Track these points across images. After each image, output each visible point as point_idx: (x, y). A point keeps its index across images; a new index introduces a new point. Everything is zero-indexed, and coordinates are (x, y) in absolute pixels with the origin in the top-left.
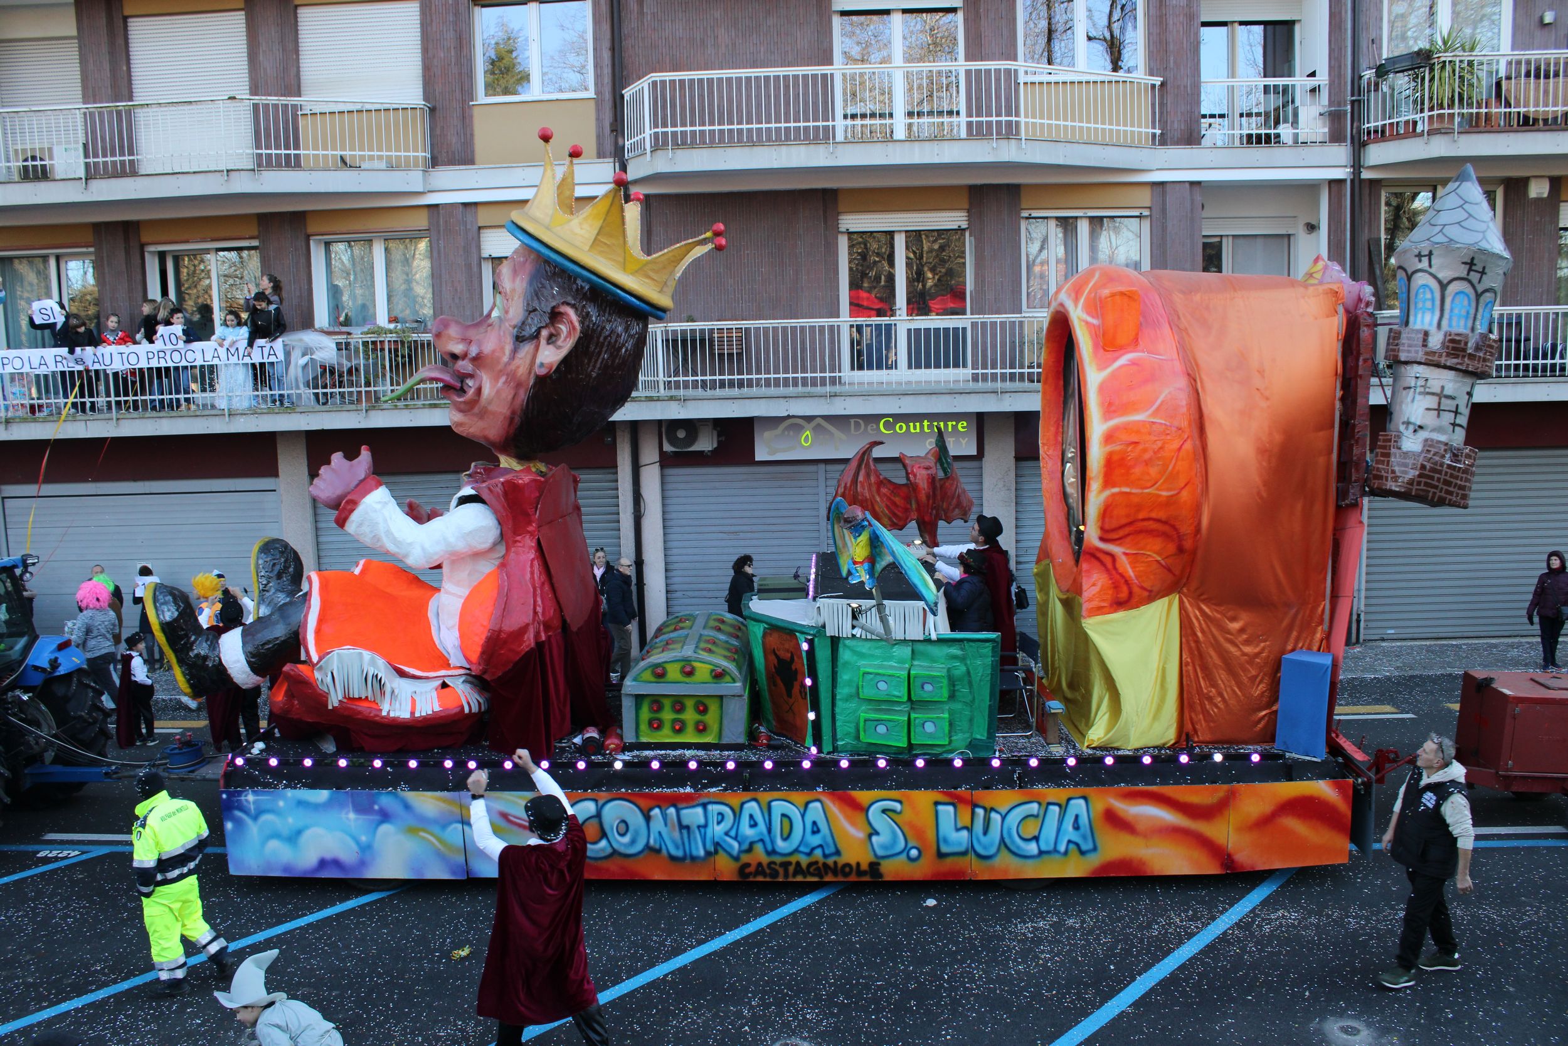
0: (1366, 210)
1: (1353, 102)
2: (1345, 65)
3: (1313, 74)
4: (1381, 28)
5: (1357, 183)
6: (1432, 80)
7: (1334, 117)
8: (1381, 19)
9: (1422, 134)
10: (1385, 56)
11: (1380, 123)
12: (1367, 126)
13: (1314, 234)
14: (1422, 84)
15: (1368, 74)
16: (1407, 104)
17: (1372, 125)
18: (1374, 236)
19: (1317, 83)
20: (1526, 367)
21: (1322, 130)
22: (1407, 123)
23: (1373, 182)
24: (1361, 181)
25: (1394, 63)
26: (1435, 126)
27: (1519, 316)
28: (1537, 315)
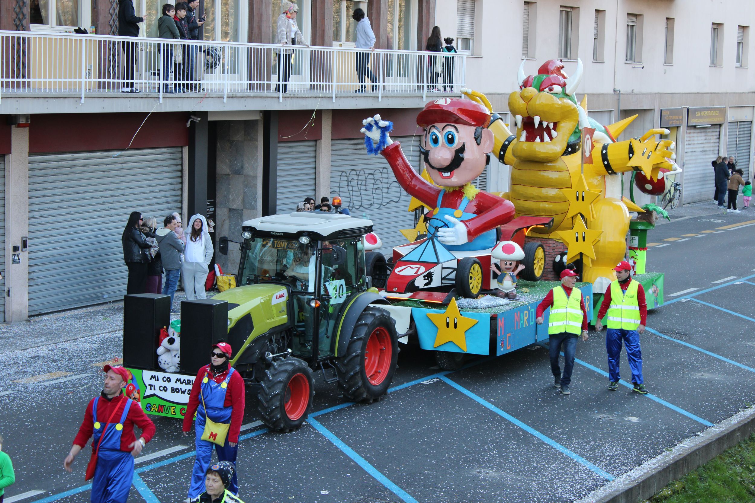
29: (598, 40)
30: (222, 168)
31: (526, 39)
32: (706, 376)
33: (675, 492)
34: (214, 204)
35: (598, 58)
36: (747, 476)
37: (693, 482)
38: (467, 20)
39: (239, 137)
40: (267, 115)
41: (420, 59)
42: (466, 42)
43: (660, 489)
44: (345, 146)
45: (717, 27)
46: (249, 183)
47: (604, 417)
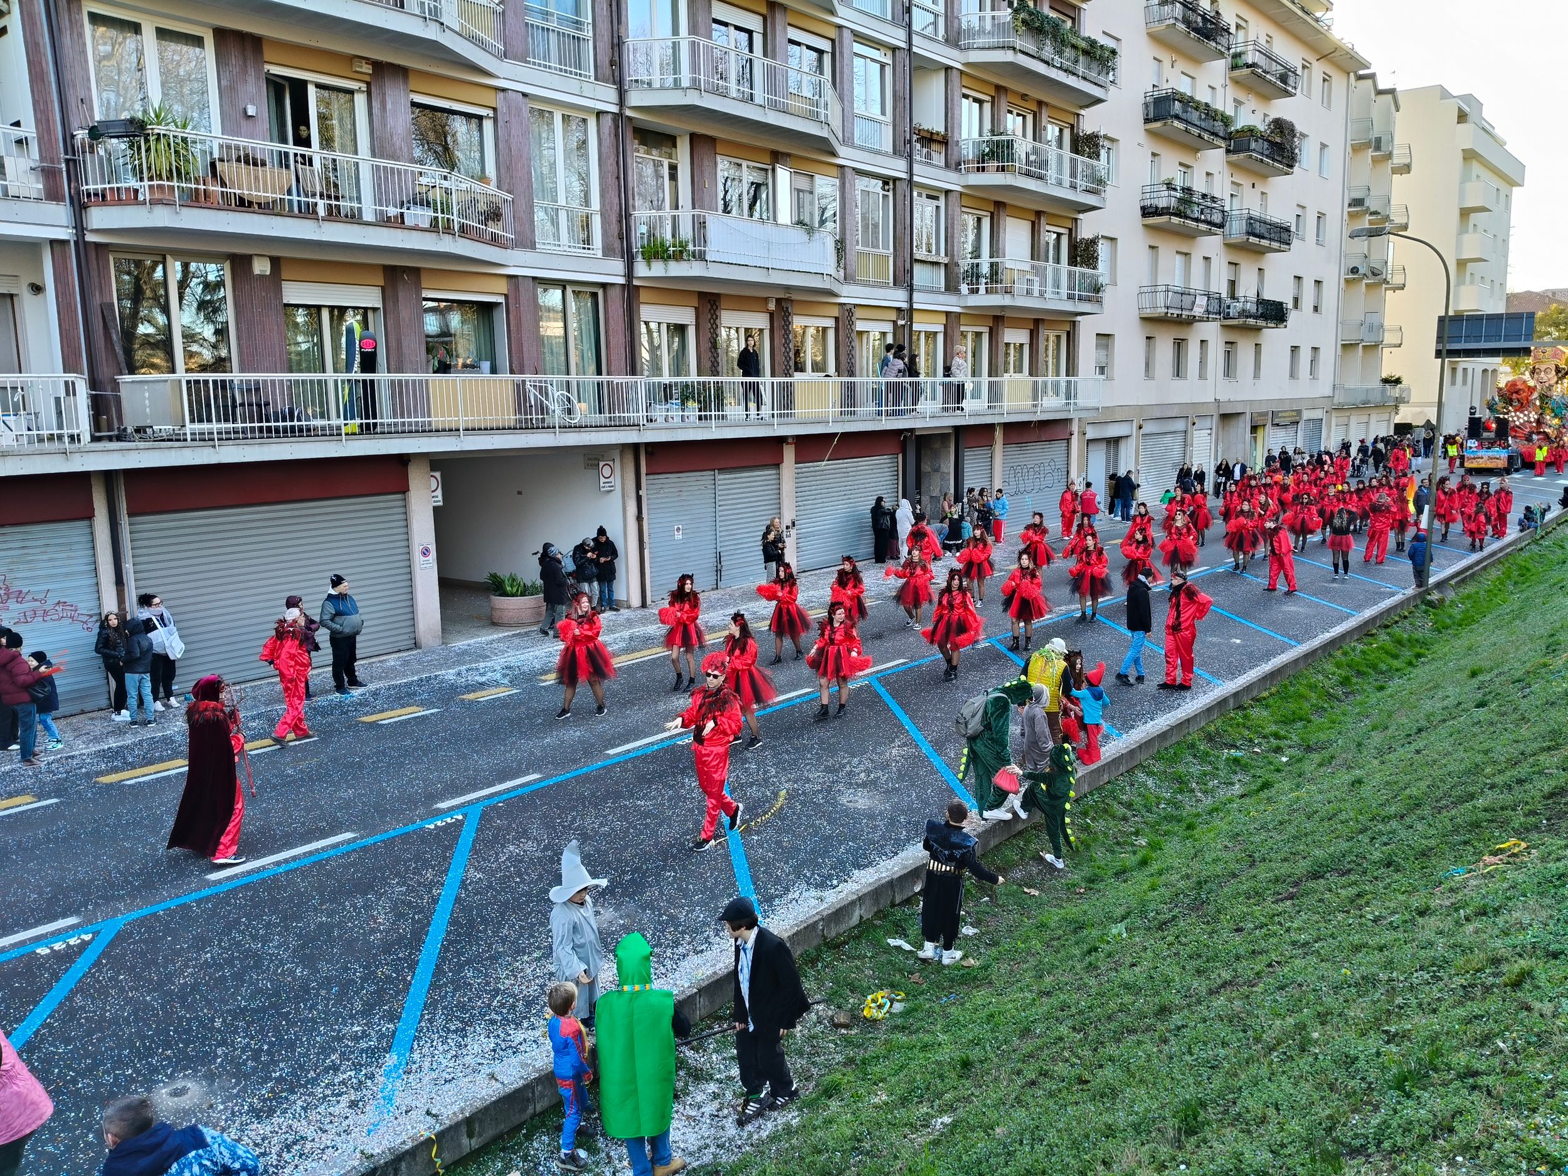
0: (94, 273)
1: (67, 161)
2: (54, 121)
3: (17, 124)
4: (89, 89)
5: (81, 244)
6: (148, 150)
7: (48, 174)
8: (89, 80)
9: (144, 203)
10: (97, 118)
11: (100, 187)
12: (85, 187)
13: (40, 296)
14: (139, 153)
15: (81, 135)
16: (126, 171)
17: (91, 187)
18: (107, 300)
19: (23, 135)
20: (269, 429)
21: (37, 186)
22: (128, 189)
23: (97, 245)
24: (86, 243)
25: (107, 127)
26: (157, 196)
27: (257, 382)
28: (273, 382)
29: (1203, 362)
30: (926, 467)
31: (1147, 365)
32: (1293, 609)
33: (1271, 695)
34: (920, 493)
35: (1202, 376)
36: (1327, 683)
37: (1286, 687)
38: (1103, 353)
39: (937, 445)
40: (957, 429)
41: (1069, 383)
42: (1102, 370)
43: (1260, 692)
44: (1012, 448)
45: (1295, 349)
46: (944, 478)
47: (1214, 639)
